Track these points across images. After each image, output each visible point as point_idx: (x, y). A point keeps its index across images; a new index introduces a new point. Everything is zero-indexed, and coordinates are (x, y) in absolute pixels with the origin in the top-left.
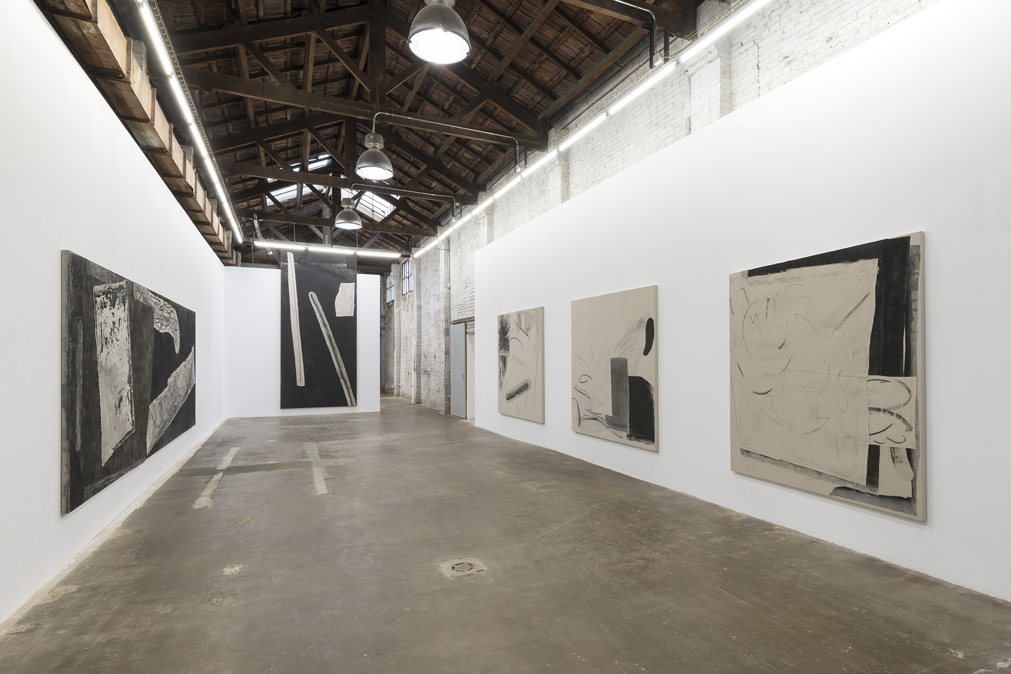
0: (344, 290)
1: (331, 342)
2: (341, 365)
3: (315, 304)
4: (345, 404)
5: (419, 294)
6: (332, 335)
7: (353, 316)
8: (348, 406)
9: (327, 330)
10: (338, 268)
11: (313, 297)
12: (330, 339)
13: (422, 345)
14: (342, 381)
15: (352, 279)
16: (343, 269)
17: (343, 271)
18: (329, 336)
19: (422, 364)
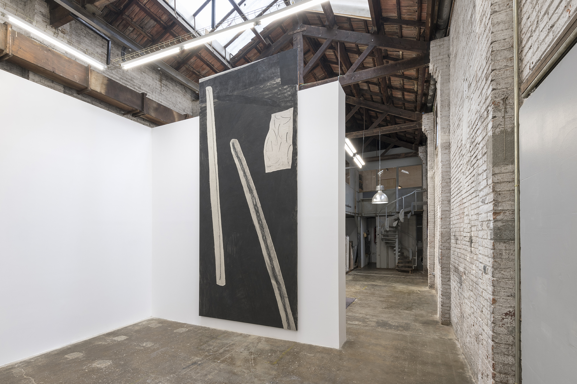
0: (277, 125)
1: (258, 216)
2: (272, 255)
3: (238, 157)
4: (278, 324)
5: (446, 123)
6: (259, 205)
7: (290, 168)
8: (283, 328)
9: (253, 196)
10: (269, 90)
11: (235, 145)
12: (257, 212)
13: (452, 215)
14: (273, 282)
15: (288, 101)
16: (276, 88)
17: (276, 93)
18: (255, 206)
19: (452, 252)
